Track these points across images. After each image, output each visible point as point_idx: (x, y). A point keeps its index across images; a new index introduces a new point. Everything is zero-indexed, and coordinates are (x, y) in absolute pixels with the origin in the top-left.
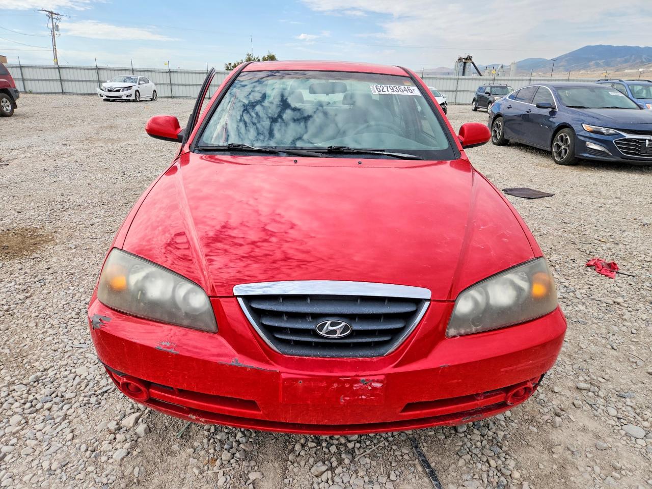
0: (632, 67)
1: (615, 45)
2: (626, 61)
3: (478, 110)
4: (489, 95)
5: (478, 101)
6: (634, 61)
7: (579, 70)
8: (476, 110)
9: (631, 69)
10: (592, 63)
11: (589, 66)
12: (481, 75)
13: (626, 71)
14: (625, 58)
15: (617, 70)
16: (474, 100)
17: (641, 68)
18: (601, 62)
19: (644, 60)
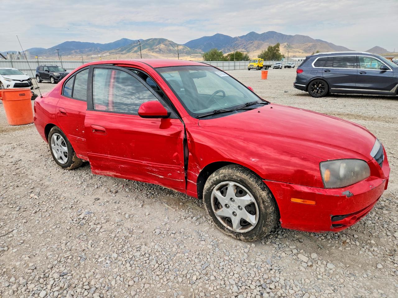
0: (94, 54)
1: (82, 42)
2: (90, 51)
3: (42, 82)
4: (49, 72)
5: (40, 76)
6: (94, 51)
7: (68, 55)
8: (40, 82)
9: (94, 55)
10: (73, 51)
11: (72, 53)
12: (6, 59)
13: (92, 56)
14: (90, 49)
15: (88, 55)
16: (37, 76)
17: (99, 54)
18: (78, 51)
19: (99, 50)
